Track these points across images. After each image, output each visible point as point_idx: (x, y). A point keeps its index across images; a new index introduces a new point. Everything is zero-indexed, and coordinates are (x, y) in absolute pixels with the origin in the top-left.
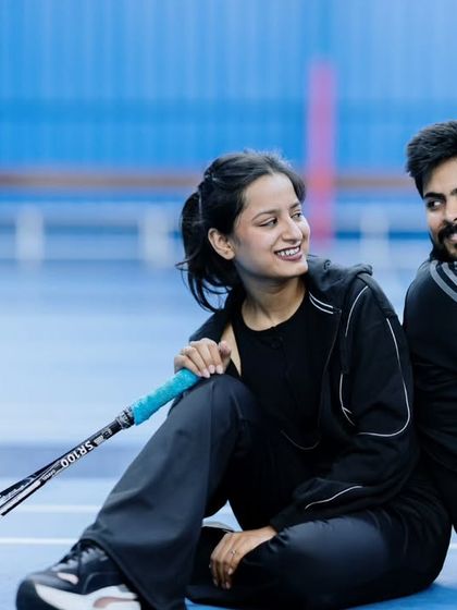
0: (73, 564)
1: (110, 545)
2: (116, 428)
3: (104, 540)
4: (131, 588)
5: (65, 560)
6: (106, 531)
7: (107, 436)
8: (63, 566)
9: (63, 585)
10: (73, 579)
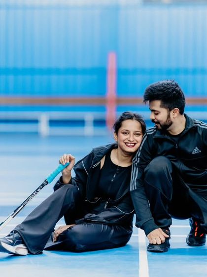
0: (11, 237)
1: (22, 233)
2: (43, 185)
3: (21, 232)
4: (25, 245)
5: (9, 236)
6: (22, 229)
7: (41, 189)
8: (8, 237)
9: (9, 243)
10: (12, 242)
